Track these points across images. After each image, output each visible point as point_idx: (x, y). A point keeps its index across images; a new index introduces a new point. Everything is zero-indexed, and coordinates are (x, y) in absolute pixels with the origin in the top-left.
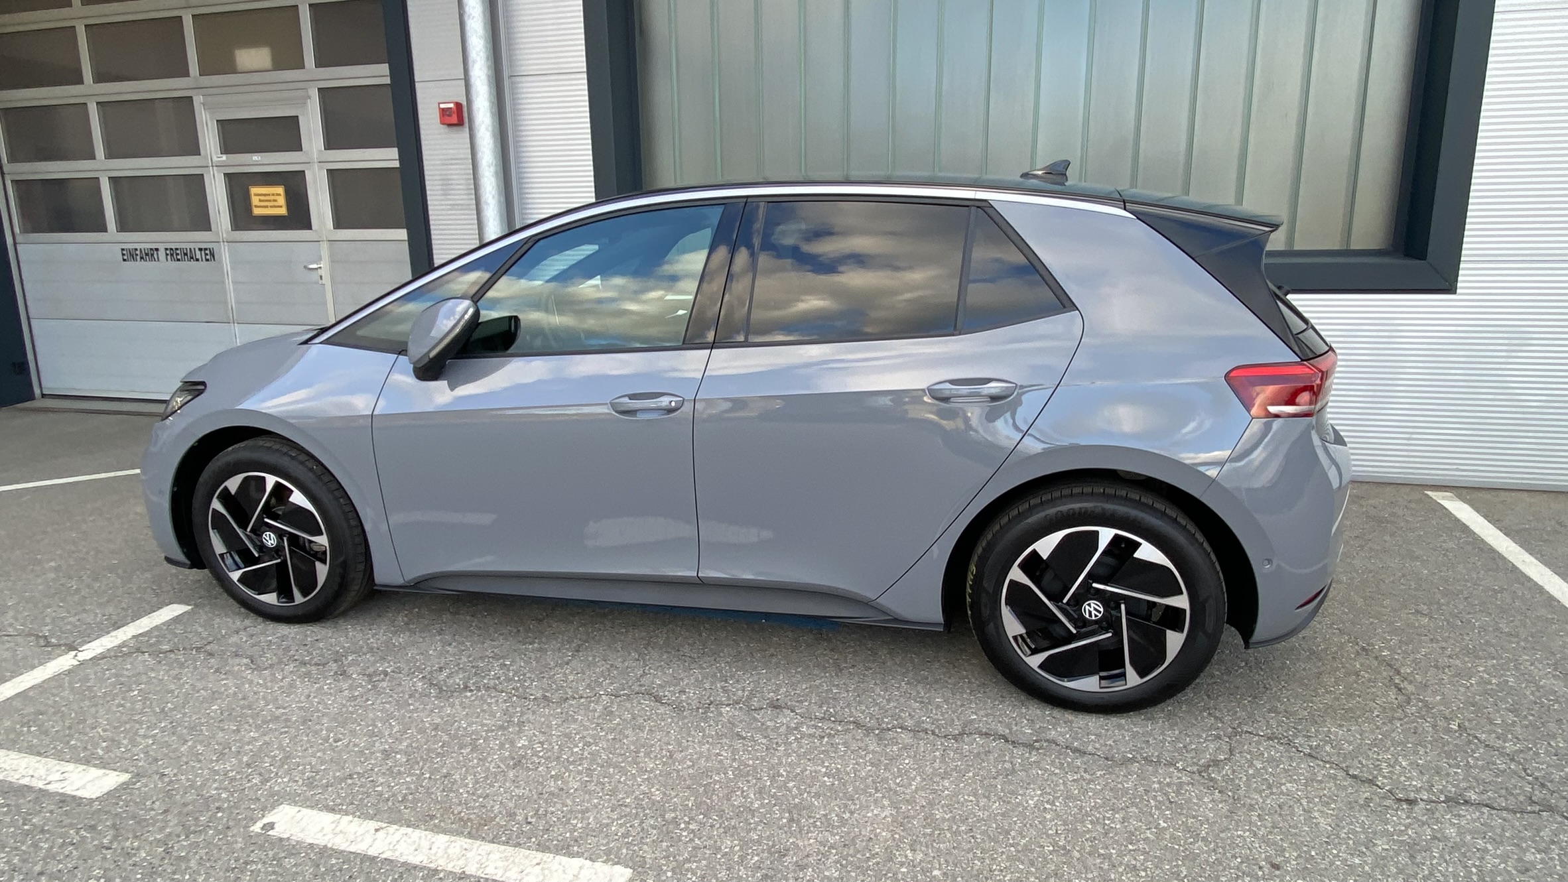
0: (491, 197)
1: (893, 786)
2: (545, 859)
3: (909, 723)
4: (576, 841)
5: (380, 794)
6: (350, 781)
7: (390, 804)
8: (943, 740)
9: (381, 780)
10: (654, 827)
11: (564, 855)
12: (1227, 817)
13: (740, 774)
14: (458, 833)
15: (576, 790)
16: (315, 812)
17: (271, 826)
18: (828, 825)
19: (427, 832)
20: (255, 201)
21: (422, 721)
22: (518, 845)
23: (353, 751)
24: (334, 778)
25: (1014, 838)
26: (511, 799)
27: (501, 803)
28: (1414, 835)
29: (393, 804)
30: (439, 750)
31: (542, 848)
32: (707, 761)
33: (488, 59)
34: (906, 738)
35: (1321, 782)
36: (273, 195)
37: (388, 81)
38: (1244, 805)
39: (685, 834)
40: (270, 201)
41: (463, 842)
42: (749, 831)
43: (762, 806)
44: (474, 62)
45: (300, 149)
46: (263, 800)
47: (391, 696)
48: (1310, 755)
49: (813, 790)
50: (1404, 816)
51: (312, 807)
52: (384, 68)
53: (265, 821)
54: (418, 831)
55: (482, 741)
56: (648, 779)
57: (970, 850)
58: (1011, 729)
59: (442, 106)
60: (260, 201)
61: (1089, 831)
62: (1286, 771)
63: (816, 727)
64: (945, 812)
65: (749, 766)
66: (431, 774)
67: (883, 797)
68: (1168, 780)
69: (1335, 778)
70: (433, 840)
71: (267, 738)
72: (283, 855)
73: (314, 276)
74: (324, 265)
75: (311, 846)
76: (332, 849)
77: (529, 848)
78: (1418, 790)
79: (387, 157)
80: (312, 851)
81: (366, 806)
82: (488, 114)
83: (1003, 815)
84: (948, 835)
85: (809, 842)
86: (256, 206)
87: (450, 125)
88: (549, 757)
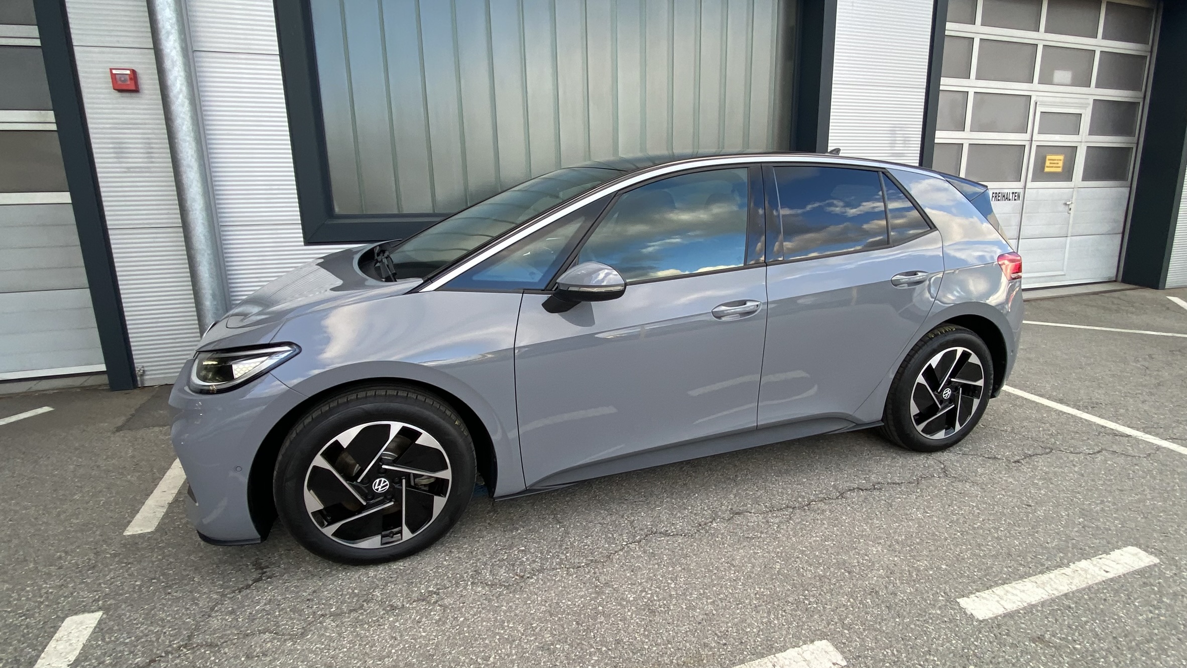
3: (812, 497)
4: (770, 640)
8: (839, 500)
12: (985, 492)
18: (868, 567)
21: (531, 614)
22: (743, 661)
26: (687, 636)
28: (1040, 475)
31: (759, 655)
33: (180, 32)
34: (821, 505)
47: (472, 608)
52: (32, 30)
55: (600, 608)
56: (743, 583)
58: (856, 483)
59: (114, 72)
63: (776, 517)
77: (751, 660)
79: (39, 120)
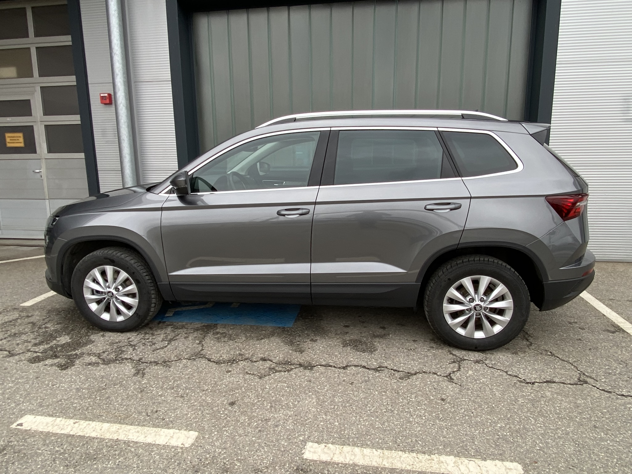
0: (125, 137)
1: (317, 389)
2: (157, 430)
4: (172, 422)
5: (76, 407)
6: (60, 403)
7: (80, 411)
8: (338, 369)
9: (76, 401)
10: (208, 414)
11: (166, 428)
12: (458, 393)
13: (247, 390)
14: (115, 422)
15: (171, 400)
16: (43, 417)
17: (21, 425)
18: (288, 407)
19: (99, 423)
20: (8, 140)
21: (95, 375)
22: (144, 425)
23: (62, 389)
24: (52, 402)
25: (369, 407)
26: (140, 406)
27: (135, 408)
28: (534, 397)
29: (82, 411)
30: (104, 387)
31: (155, 426)
32: (233, 384)
33: (124, 73)
34: (322, 369)
35: (496, 377)
36: (17, 137)
37: (75, 84)
38: (465, 388)
39: (222, 416)
40: (15, 140)
41: (117, 426)
42: (252, 413)
43: (259, 401)
44: (117, 75)
45: (30, 115)
46: (16, 413)
48: (492, 367)
49: (281, 394)
50: (530, 389)
51: (41, 415)
52: (74, 78)
53: (18, 423)
54: (95, 422)
55: (125, 382)
56: (205, 394)
57: (351, 413)
58: (367, 363)
59: (102, 95)
60: (11, 140)
61: (401, 402)
62: (482, 374)
64: (340, 399)
65: (252, 385)
66: (100, 397)
67: (313, 394)
68: (434, 380)
69: (502, 375)
70: (103, 425)
71: (18, 386)
72: (28, 437)
73: (38, 175)
74: (43, 170)
75: (42, 432)
76: (52, 433)
77: (149, 427)
78: (535, 379)
79: (75, 119)
80: (42, 435)
81: (69, 413)
82: (124, 99)
83: (364, 398)
84: (341, 408)
85: (280, 415)
86: (9, 143)
87: (105, 104)
88: (158, 387)
